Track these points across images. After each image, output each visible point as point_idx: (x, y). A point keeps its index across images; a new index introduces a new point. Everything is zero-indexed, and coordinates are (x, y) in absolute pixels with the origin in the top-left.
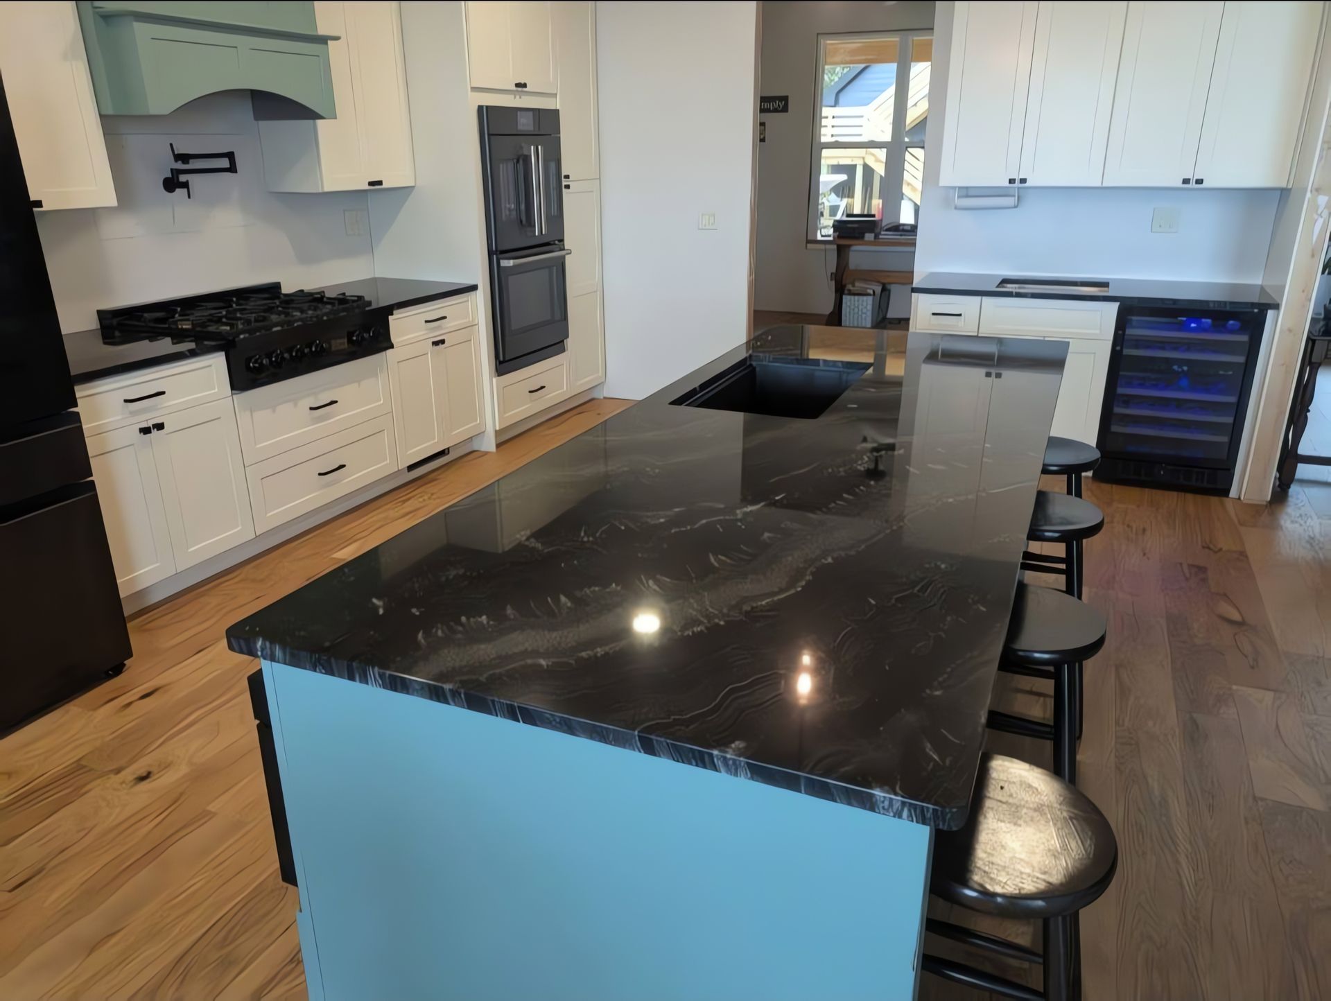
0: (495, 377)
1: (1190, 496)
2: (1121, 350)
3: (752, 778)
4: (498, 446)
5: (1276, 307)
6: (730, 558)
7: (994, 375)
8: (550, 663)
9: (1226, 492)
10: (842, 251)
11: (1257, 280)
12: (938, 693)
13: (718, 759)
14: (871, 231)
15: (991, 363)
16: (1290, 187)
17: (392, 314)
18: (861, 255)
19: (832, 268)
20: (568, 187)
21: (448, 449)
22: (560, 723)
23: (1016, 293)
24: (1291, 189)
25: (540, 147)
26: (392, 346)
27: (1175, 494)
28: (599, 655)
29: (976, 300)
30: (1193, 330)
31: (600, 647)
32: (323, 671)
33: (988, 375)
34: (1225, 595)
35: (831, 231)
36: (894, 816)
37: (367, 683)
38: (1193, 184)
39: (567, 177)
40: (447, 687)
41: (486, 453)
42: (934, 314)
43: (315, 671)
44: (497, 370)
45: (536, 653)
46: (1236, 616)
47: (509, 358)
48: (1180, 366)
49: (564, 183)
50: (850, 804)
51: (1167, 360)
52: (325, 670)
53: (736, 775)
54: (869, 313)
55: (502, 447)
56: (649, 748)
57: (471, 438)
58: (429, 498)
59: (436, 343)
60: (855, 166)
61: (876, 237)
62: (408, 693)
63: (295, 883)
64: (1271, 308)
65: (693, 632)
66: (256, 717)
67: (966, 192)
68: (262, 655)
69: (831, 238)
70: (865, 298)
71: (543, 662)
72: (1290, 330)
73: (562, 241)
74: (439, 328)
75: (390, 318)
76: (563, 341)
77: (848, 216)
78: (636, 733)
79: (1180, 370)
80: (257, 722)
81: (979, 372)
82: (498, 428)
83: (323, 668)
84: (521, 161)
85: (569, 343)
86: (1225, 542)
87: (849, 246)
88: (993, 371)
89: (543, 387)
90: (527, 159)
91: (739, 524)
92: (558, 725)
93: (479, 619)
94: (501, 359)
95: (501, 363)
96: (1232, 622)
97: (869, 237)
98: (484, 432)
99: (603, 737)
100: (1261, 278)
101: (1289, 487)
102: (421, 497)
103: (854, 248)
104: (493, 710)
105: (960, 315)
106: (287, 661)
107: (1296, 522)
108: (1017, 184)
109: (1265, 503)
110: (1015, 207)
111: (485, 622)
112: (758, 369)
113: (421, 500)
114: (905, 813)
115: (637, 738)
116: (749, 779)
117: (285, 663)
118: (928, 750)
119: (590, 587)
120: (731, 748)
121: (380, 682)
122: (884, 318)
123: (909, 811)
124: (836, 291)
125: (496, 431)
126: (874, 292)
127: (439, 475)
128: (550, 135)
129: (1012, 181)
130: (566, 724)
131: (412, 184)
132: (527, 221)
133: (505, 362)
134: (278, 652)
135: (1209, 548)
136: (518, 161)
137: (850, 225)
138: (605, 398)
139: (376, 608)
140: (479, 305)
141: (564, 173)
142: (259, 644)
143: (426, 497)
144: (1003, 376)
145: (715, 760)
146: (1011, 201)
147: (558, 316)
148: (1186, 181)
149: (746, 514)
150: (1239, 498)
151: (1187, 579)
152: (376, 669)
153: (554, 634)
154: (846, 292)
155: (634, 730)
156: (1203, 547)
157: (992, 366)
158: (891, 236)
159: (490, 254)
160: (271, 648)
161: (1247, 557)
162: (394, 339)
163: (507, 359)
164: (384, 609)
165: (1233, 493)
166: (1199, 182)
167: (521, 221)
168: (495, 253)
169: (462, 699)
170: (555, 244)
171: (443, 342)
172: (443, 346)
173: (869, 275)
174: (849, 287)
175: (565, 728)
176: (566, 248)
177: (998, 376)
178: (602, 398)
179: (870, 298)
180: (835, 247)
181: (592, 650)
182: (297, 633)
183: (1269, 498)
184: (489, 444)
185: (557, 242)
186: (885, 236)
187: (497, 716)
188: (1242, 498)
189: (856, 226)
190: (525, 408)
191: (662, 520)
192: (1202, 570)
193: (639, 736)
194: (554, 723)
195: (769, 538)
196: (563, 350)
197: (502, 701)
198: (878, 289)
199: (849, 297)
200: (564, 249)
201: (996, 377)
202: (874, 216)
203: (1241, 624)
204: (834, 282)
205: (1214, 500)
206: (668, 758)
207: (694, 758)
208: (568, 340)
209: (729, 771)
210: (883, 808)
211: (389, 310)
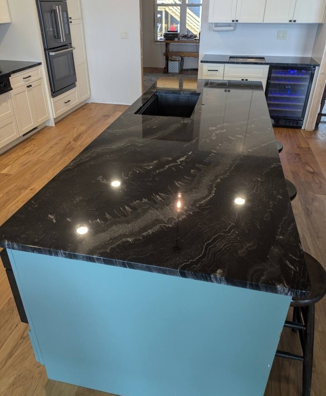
0: (52, 98)
1: (290, 129)
2: (270, 82)
3: (227, 284)
4: (56, 124)
5: (319, 65)
6: (183, 183)
7: (227, 91)
8: (133, 240)
9: (301, 127)
10: (167, 45)
11: (310, 56)
12: (281, 237)
13: (213, 278)
14: (177, 37)
15: (226, 87)
16: (323, 23)
17: (10, 76)
18: (174, 46)
19: (164, 51)
20: (71, 22)
21: (37, 127)
22: (145, 268)
23: (236, 62)
24: (323, 24)
25: (60, 6)
26: (12, 89)
27: (285, 129)
28: (150, 233)
29: (223, 65)
30: (292, 74)
31: (150, 230)
32: (37, 252)
33: (226, 91)
34: (307, 163)
35: (163, 37)
36: (285, 295)
37: (58, 256)
38: (293, 22)
39: (71, 18)
40: (95, 257)
41: (52, 127)
42: (209, 70)
43: (34, 252)
44: (52, 95)
45: (125, 236)
46: (312, 171)
47: (57, 90)
48: (288, 86)
49: (70, 21)
50: (267, 291)
51: (284, 84)
52: (38, 252)
53: (220, 283)
54: (178, 68)
55: (58, 124)
56: (183, 275)
57: (45, 122)
58: (33, 146)
59: (28, 87)
60: (162, 11)
61: (179, 39)
62: (77, 259)
63: (27, 322)
64: (317, 66)
65: (182, 219)
66: (5, 267)
67: (217, 25)
68: (8, 247)
69: (163, 40)
70: (176, 62)
71: (130, 240)
72: (323, 73)
73: (71, 44)
74: (29, 80)
75: (10, 78)
76: (74, 83)
77: (168, 31)
78: (178, 270)
79: (288, 88)
80: (6, 269)
81: (223, 90)
82: (55, 117)
83: (37, 251)
84: (53, 12)
85: (77, 83)
86: (303, 145)
87: (170, 43)
88: (227, 90)
89: (69, 101)
90: (55, 11)
91: (180, 166)
92: (145, 269)
93: (97, 221)
94: (54, 91)
95: (54, 93)
96: (311, 172)
97: (176, 39)
98: (50, 119)
99: (164, 272)
100: (311, 55)
101: (319, 125)
102: (30, 146)
103: (171, 44)
104: (115, 264)
105: (217, 70)
106: (20, 249)
107: (323, 136)
108: (235, 22)
109: (312, 130)
110: (234, 30)
111: (99, 222)
112: (159, 96)
113: (30, 147)
114: (289, 294)
115: (179, 272)
116: (226, 285)
117: (19, 250)
118: (288, 265)
119: (135, 201)
120: (217, 273)
121: (64, 256)
122: (182, 69)
123: (291, 293)
124: (166, 60)
125: (54, 118)
126: (179, 60)
127: (35, 137)
128: (62, 1)
129: (233, 21)
130: (148, 268)
131: (9, 21)
132: (57, 36)
133: (55, 93)
134: (15, 246)
135: (299, 147)
136: (52, 12)
137: (169, 35)
138: (91, 103)
139: (51, 220)
140: (43, 70)
141: (69, 16)
142: (6, 243)
143: (32, 146)
144: (230, 92)
145: (212, 279)
146: (232, 28)
147: (72, 73)
148: (290, 21)
149: (181, 162)
150: (305, 129)
151: (295, 159)
152: (62, 251)
153: (129, 225)
154: (169, 60)
155: (177, 269)
156: (297, 147)
157: (227, 88)
158: (184, 39)
159: (45, 50)
160: (12, 244)
161: (311, 150)
162: (12, 86)
163: (56, 91)
164: (55, 220)
165: (303, 128)
166: (295, 21)
167: (55, 37)
168: (47, 50)
169: (101, 261)
170: (68, 45)
171: (31, 86)
172: (31, 87)
173: (177, 54)
174: (170, 58)
175: (148, 270)
176: (73, 46)
177: (229, 91)
178: (90, 103)
179: (178, 62)
180: (165, 43)
181: (147, 231)
182: (21, 236)
183: (314, 129)
184: (52, 124)
185: (69, 44)
186: (181, 39)
187: (117, 266)
188: (306, 129)
189: (172, 35)
190: (64, 109)
191: (151, 167)
192: (298, 155)
193: (179, 271)
194: (143, 268)
195: (193, 172)
196: (75, 86)
197: (119, 261)
198: (180, 59)
199: (170, 62)
200: (72, 47)
201: (228, 92)
202: (177, 32)
203: (313, 173)
204: (165, 57)
205: (297, 130)
206: (192, 279)
207: (203, 278)
208: (77, 82)
209: (217, 282)
210: (281, 292)
211: (9, 75)
